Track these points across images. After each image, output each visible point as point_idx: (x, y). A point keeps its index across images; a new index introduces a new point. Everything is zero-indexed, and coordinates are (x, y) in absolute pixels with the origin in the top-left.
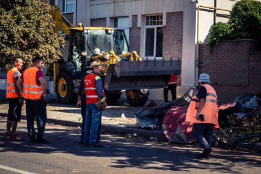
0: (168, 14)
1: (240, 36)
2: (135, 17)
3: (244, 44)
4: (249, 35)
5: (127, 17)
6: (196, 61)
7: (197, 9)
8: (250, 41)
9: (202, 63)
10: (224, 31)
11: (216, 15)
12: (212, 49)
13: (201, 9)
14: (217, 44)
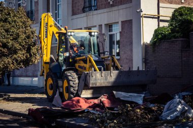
0: (122, 22)
1: (175, 37)
2: (100, 26)
3: (178, 43)
4: (182, 35)
5: (95, 26)
6: (143, 59)
7: (142, 17)
8: (182, 40)
9: (148, 60)
10: (162, 33)
11: (160, 21)
12: (154, 48)
13: (145, 17)
14: (157, 44)
